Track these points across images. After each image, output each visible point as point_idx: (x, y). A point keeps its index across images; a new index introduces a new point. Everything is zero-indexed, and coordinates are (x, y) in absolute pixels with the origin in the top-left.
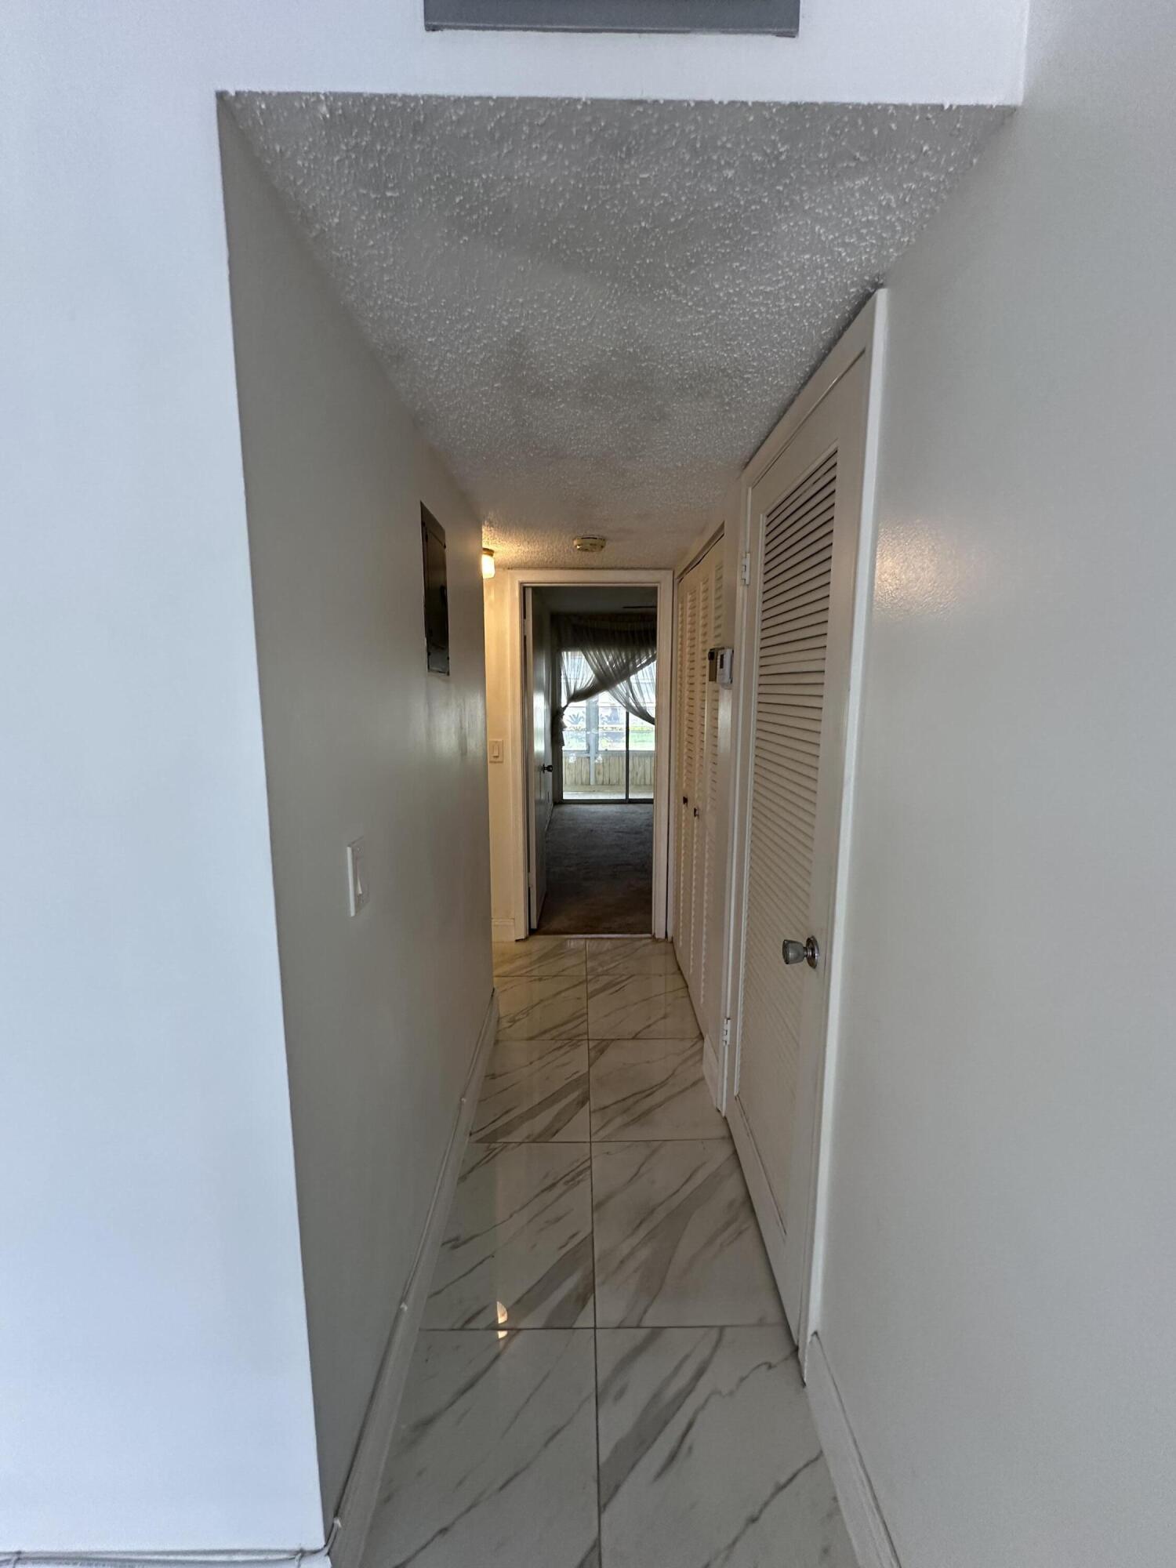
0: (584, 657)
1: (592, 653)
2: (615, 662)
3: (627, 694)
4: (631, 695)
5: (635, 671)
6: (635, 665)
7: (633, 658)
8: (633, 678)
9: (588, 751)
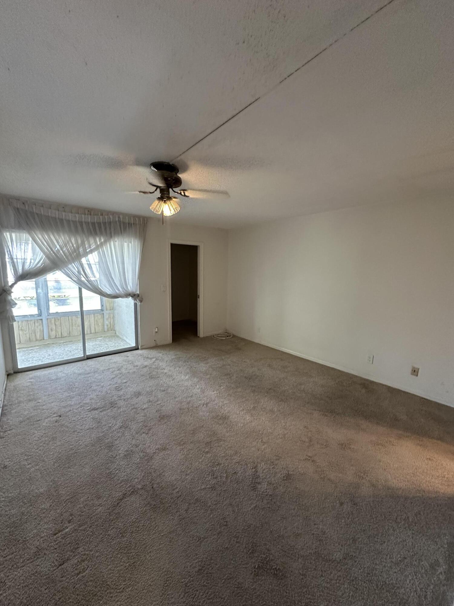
0: (31, 239)
1: (40, 236)
2: (66, 245)
3: (79, 272)
4: (82, 272)
5: (86, 254)
6: (85, 250)
7: (83, 243)
8: (84, 260)
9: (40, 315)
